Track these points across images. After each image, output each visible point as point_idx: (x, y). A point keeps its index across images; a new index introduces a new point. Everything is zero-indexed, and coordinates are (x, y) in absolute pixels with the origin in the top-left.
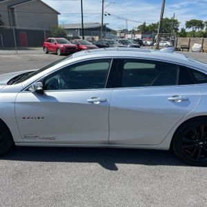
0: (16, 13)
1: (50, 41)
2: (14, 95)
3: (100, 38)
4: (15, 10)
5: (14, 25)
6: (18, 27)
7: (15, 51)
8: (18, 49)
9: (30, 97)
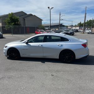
1: (37, 31)
2: (21, 44)
3: (58, 29)
4: (26, 20)
5: (25, 25)
6: (26, 26)
7: (24, 35)
8: (26, 34)
9: (25, 44)
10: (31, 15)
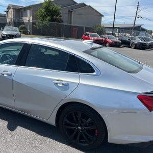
0: (73, 15)
1: (86, 35)
10: (84, 5)
